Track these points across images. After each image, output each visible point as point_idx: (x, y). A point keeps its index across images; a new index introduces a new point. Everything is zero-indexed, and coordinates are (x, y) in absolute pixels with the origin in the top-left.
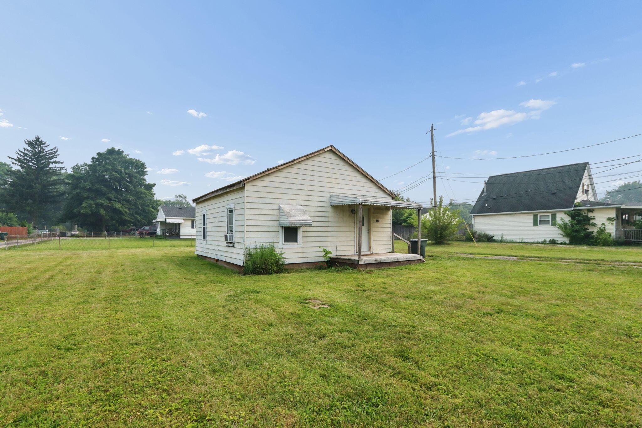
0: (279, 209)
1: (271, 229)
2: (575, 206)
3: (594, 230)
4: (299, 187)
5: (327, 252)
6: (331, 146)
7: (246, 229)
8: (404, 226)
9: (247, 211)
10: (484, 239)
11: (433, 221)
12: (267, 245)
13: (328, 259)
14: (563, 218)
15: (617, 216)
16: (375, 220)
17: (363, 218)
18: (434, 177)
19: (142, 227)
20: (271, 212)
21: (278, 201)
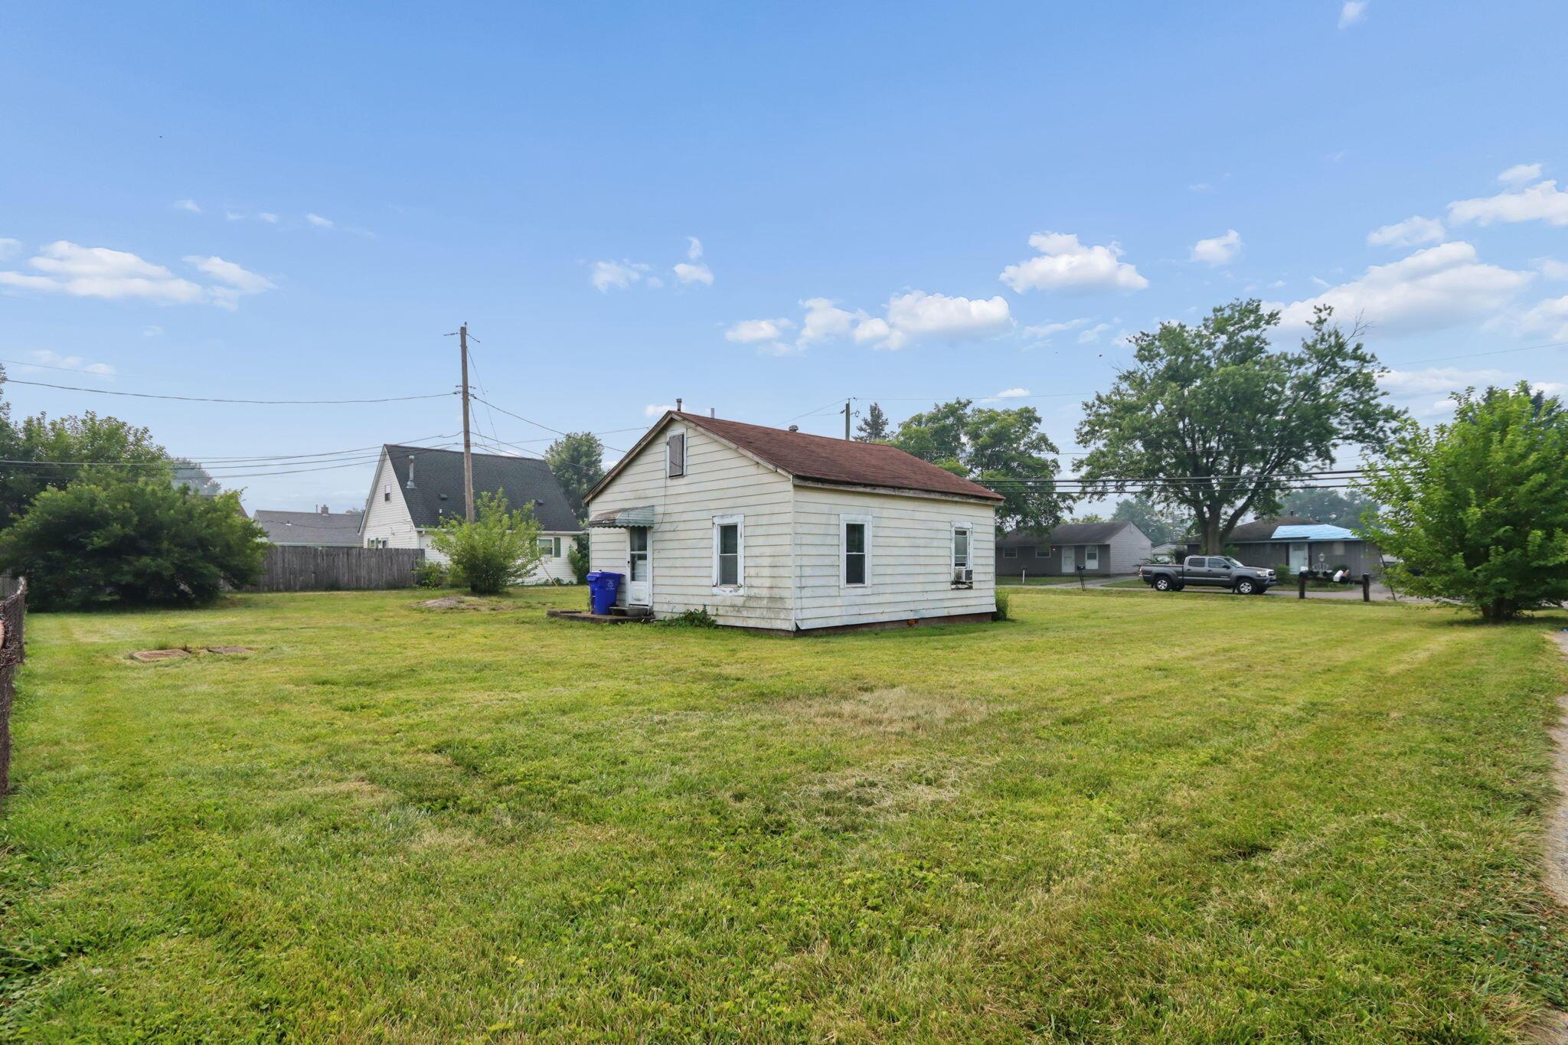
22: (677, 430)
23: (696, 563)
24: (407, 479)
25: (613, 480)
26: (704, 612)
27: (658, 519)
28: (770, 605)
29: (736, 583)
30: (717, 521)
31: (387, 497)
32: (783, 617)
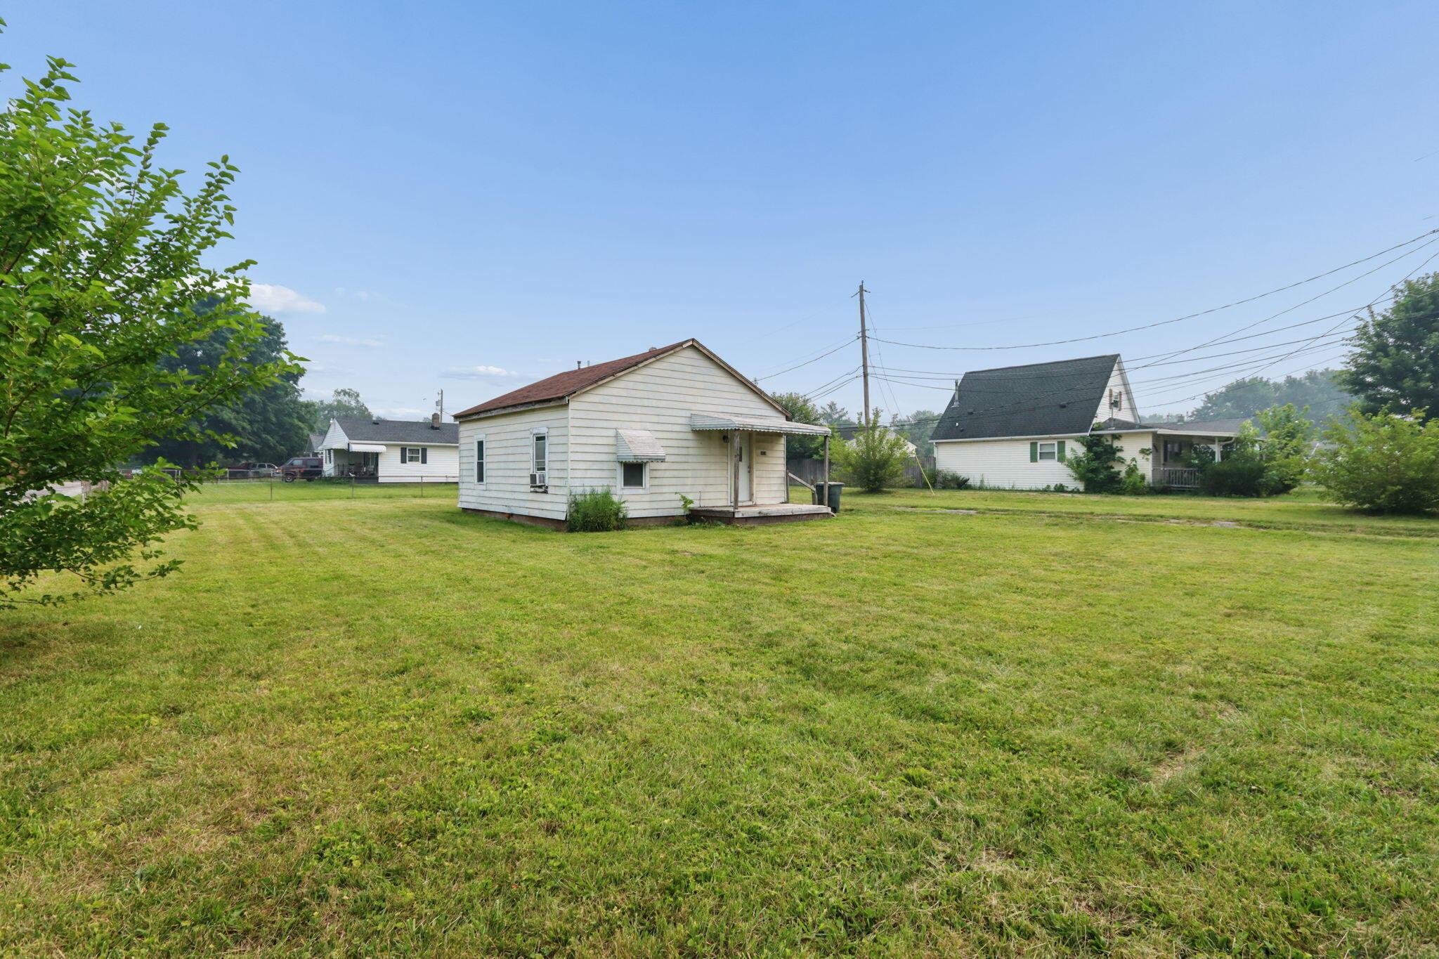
0: (617, 436)
1: (605, 466)
2: (1093, 430)
3: (1121, 469)
4: (646, 402)
5: (686, 501)
6: (693, 340)
7: (571, 465)
8: (817, 460)
9: (572, 440)
10: (952, 485)
11: (863, 452)
12: (599, 490)
13: (687, 513)
14: (1075, 449)
15: (1154, 446)
16: (759, 451)
17: (741, 449)
18: (865, 375)
19: (287, 460)
20: (605, 441)
21: (615, 425)
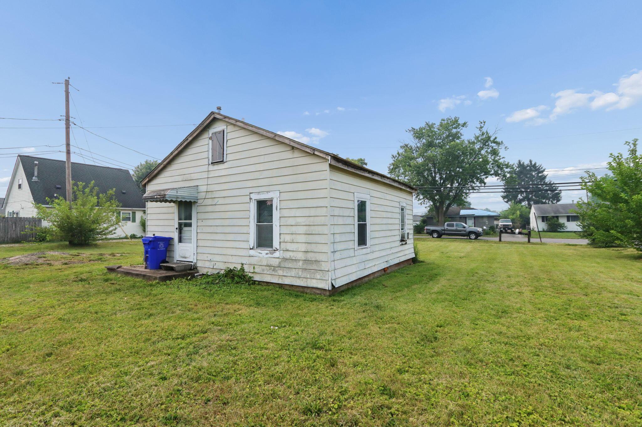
14: (141, 215)
22: (218, 127)
23: (236, 229)
24: (33, 175)
25: (165, 167)
26: (242, 269)
27: (202, 195)
28: (305, 267)
29: (272, 247)
30: (252, 196)
31: (20, 186)
32: (318, 277)
